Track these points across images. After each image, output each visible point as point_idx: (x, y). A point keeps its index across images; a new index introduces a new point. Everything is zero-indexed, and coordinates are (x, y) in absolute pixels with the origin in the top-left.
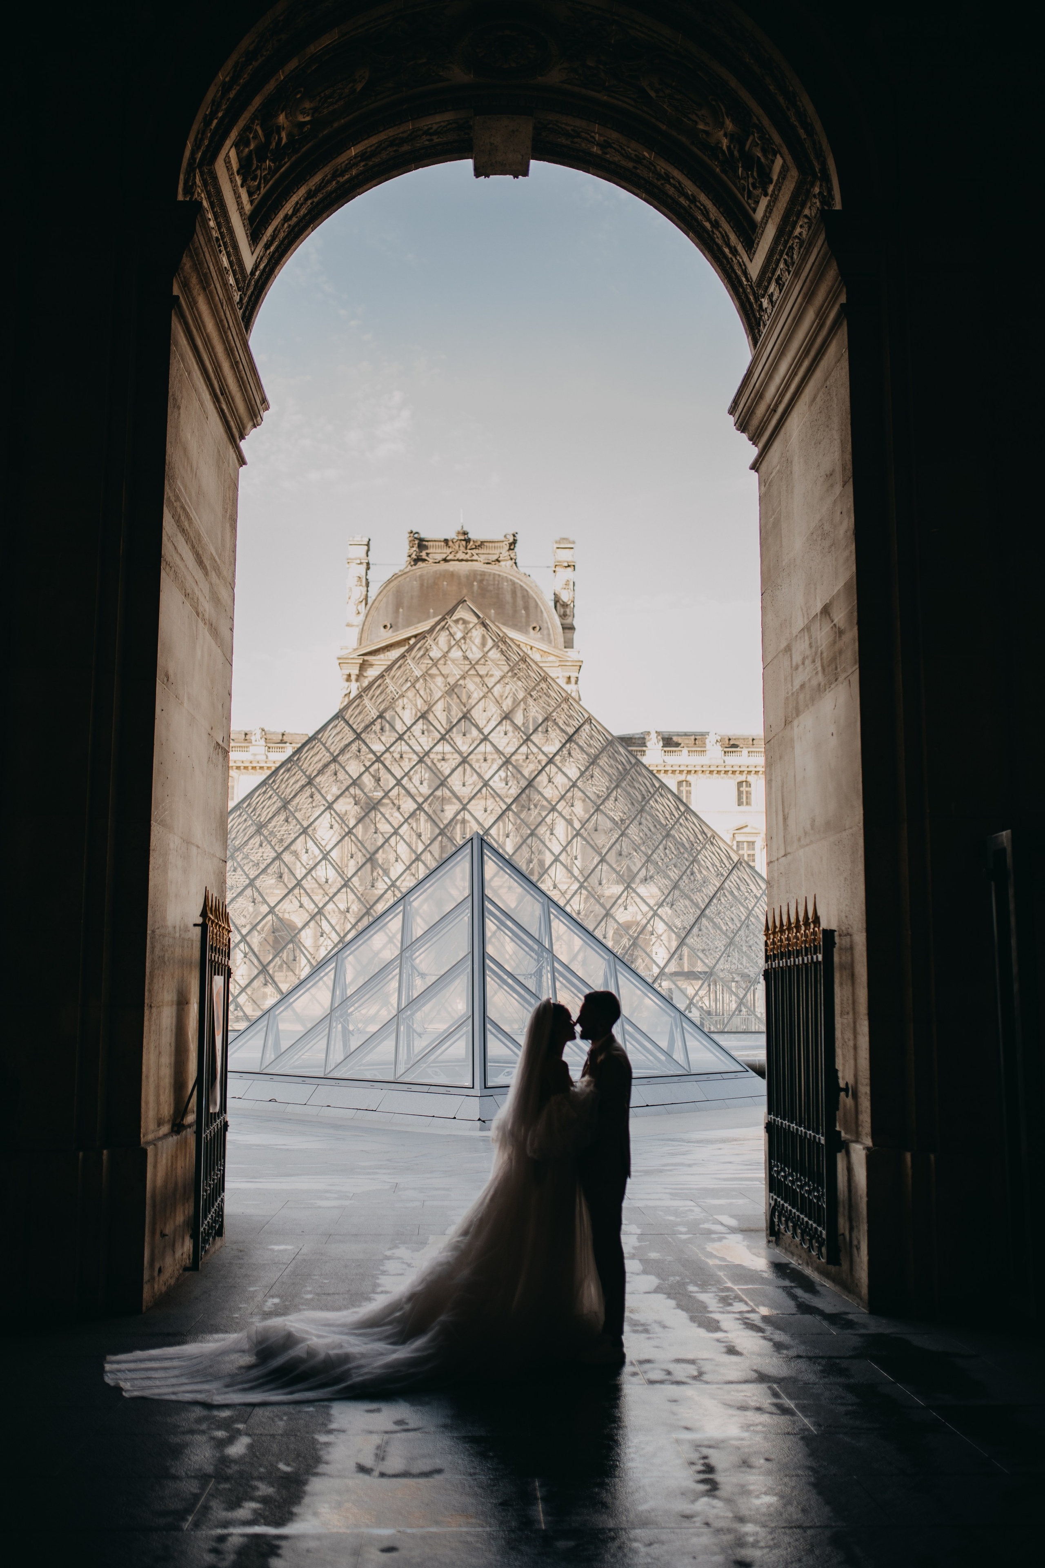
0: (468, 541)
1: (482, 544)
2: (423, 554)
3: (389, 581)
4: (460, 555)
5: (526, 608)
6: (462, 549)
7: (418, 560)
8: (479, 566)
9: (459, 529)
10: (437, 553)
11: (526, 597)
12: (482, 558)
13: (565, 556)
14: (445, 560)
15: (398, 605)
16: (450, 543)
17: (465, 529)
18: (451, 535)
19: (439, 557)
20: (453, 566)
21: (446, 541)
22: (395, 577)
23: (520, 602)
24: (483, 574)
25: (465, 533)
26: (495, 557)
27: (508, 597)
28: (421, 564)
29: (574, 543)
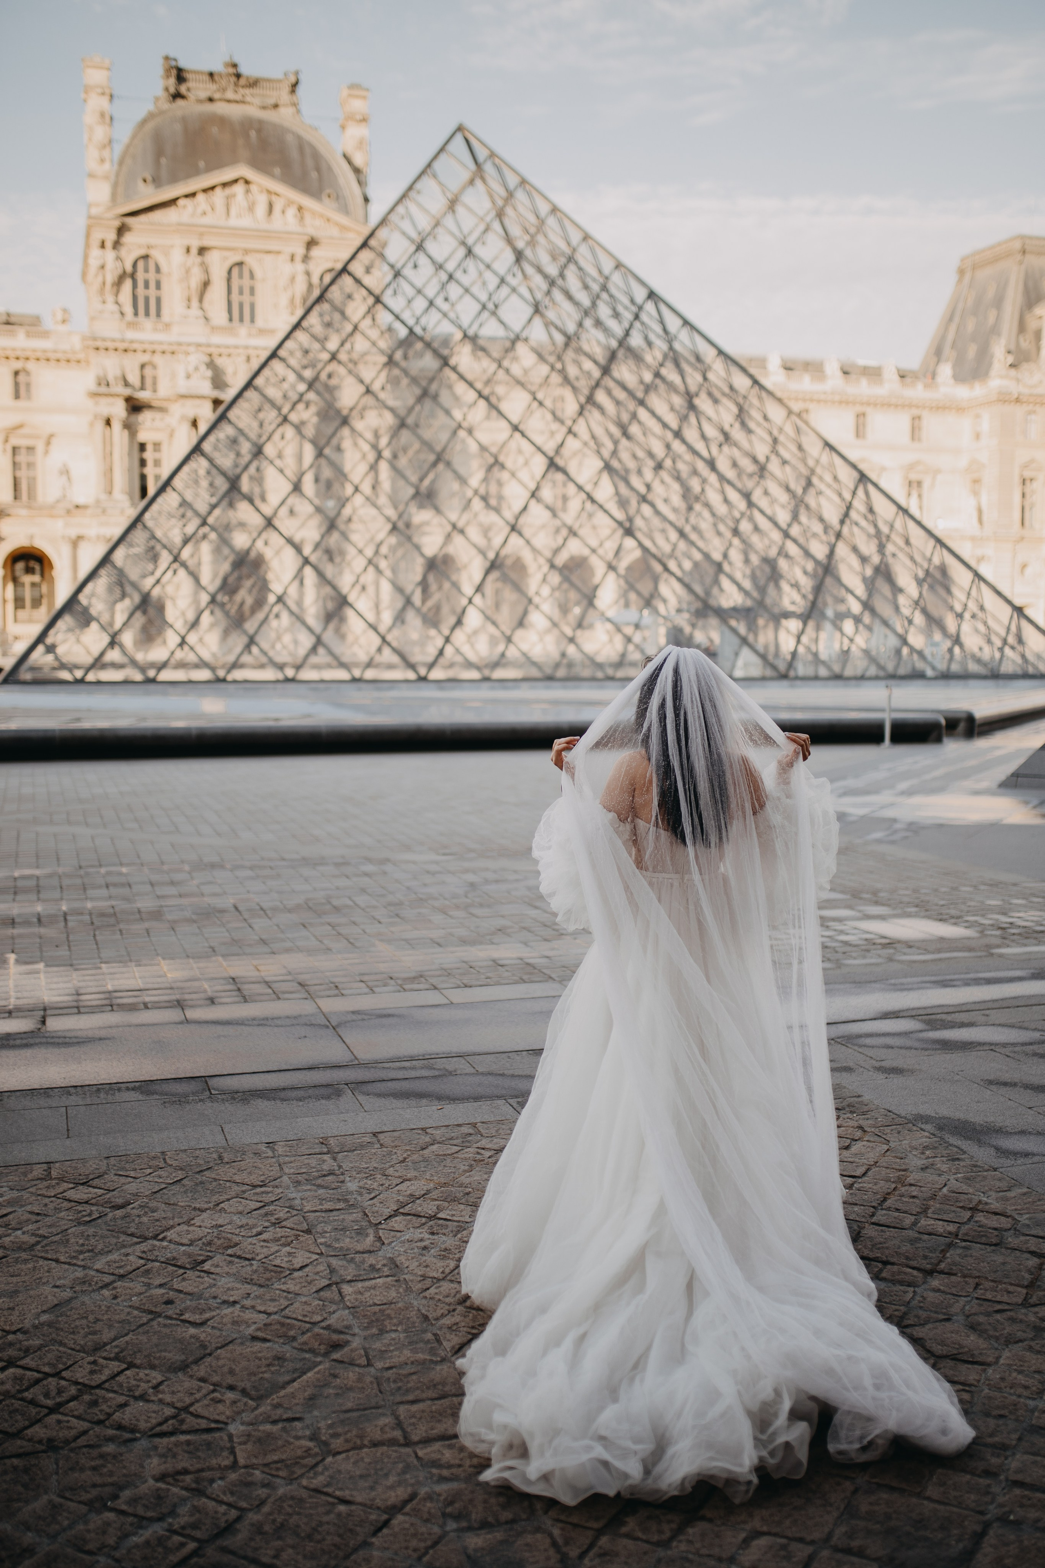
0: (238, 76)
1: (254, 83)
2: (183, 89)
3: (144, 122)
4: (230, 95)
5: (318, 169)
6: (232, 86)
7: (177, 96)
8: (252, 111)
9: (227, 59)
10: (197, 89)
11: (316, 156)
12: (257, 101)
13: (358, 105)
14: (211, 100)
15: (159, 152)
16: (216, 78)
17: (236, 60)
18: (218, 67)
19: (203, 95)
20: (220, 108)
21: (211, 75)
22: (151, 116)
23: (310, 163)
24: (261, 122)
25: (235, 66)
26: (272, 101)
27: (295, 154)
28: (180, 102)
29: (367, 90)
